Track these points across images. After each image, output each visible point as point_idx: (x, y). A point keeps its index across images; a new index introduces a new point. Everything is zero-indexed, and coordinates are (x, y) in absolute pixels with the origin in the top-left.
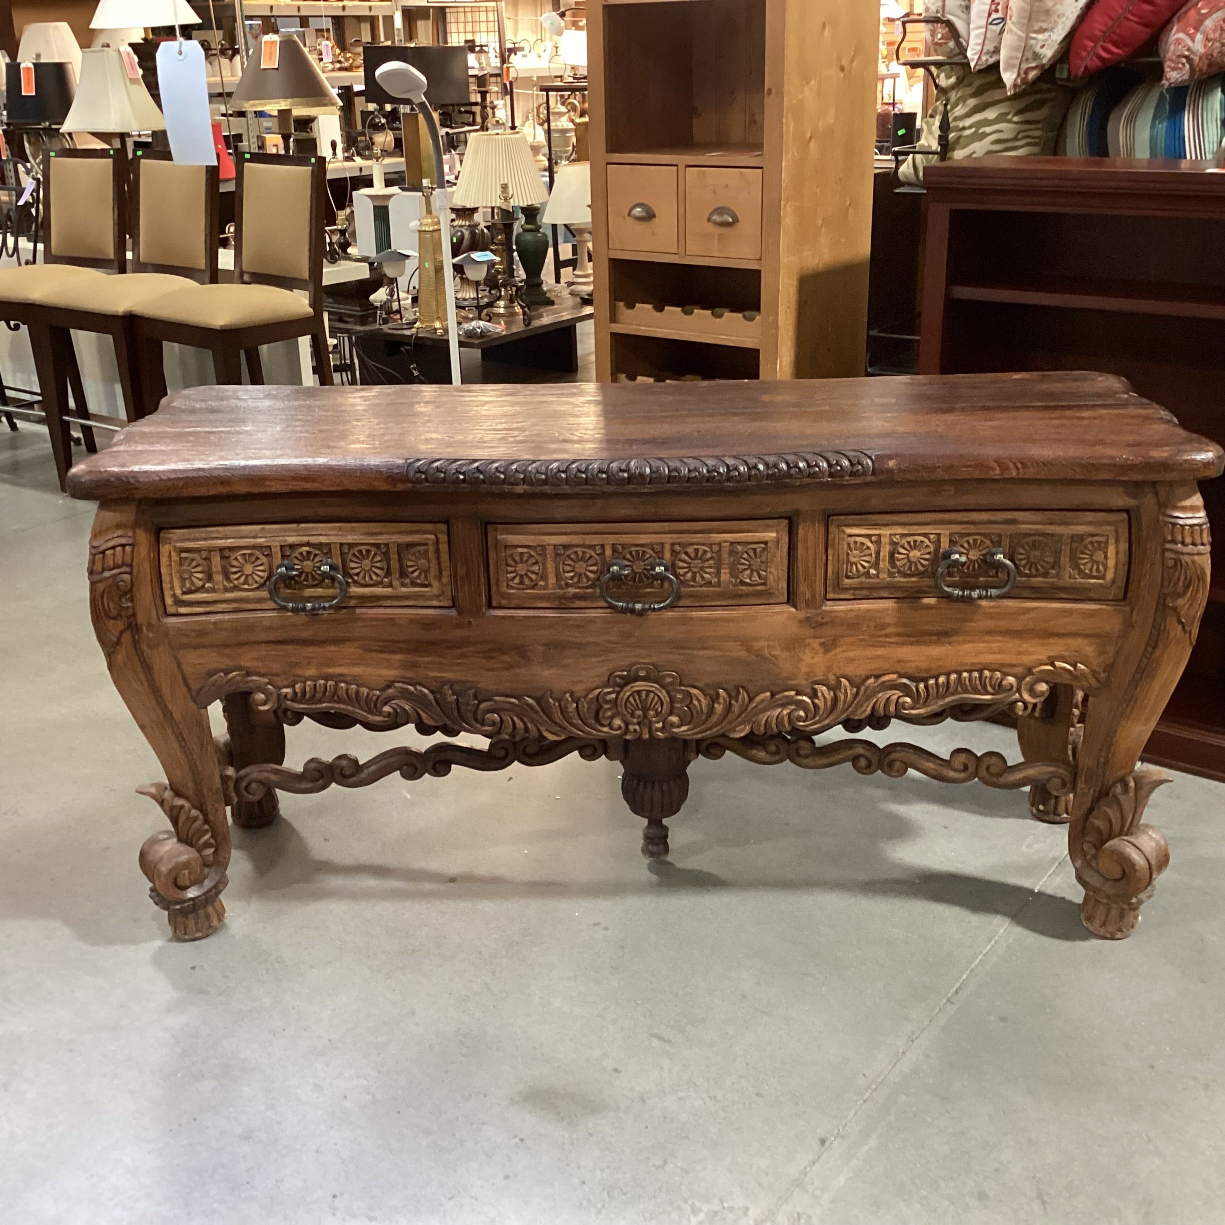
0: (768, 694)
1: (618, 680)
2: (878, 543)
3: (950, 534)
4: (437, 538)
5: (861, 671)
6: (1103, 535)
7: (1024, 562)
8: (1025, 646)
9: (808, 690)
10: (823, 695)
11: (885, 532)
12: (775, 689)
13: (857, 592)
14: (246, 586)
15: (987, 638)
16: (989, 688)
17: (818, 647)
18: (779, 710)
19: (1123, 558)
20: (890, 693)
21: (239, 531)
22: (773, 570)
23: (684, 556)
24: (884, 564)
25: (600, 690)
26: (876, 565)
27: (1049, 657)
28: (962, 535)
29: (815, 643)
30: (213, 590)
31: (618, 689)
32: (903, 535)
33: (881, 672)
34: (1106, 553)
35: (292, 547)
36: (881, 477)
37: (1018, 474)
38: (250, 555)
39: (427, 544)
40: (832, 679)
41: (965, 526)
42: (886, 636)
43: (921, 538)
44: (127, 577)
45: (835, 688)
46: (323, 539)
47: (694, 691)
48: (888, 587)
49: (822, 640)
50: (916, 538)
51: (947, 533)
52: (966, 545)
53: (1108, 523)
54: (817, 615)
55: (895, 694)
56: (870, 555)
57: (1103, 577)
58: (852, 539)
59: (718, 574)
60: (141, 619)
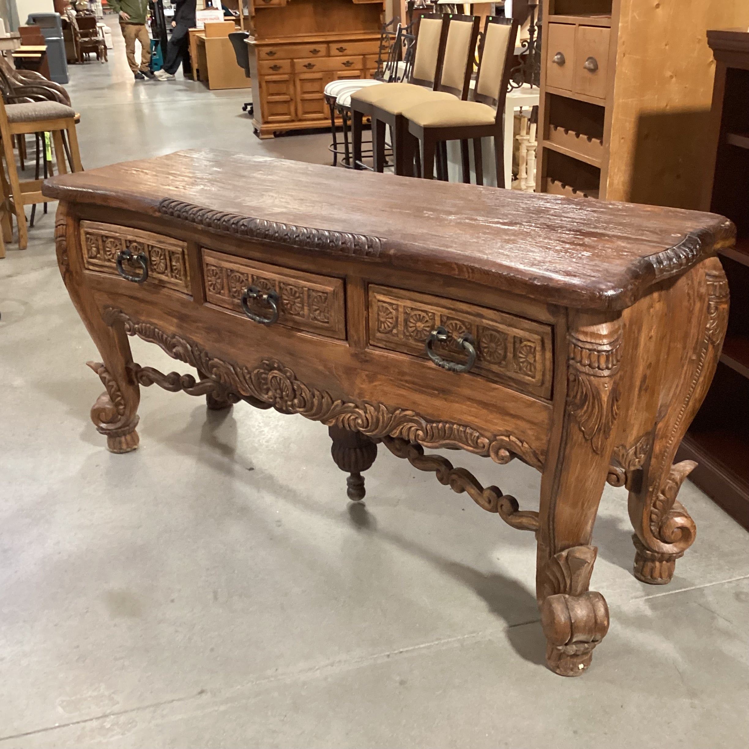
0: (339, 401)
1: (265, 366)
2: (397, 310)
3: (441, 315)
4: (183, 251)
5: (392, 403)
6: (534, 342)
7: (485, 350)
8: (491, 417)
9: (362, 407)
10: (370, 412)
11: (401, 303)
12: (345, 400)
13: (387, 344)
14: (113, 260)
15: (468, 403)
16: (470, 442)
17: (364, 377)
18: (349, 415)
19: (548, 364)
20: (411, 424)
21: (110, 227)
22: (333, 314)
23: (285, 292)
24: (401, 328)
25: (258, 370)
26: (396, 326)
27: (507, 431)
28: (448, 318)
29: (364, 374)
30: (99, 259)
31: (267, 372)
32: (412, 309)
33: (405, 408)
34: (535, 357)
35: (130, 242)
36: (385, 260)
37: (469, 277)
38: (114, 242)
39: (178, 254)
40: (375, 403)
41: (450, 311)
42: (406, 381)
43: (423, 314)
44: (64, 243)
45: (377, 409)
46: (141, 240)
47: (303, 386)
48: (405, 345)
49: (367, 373)
50: (420, 313)
51: (439, 314)
52: (451, 327)
53: (537, 333)
54: (362, 353)
55: (414, 427)
56: (392, 318)
57: (533, 377)
58: (380, 303)
59: (302, 308)
60: (72, 268)
